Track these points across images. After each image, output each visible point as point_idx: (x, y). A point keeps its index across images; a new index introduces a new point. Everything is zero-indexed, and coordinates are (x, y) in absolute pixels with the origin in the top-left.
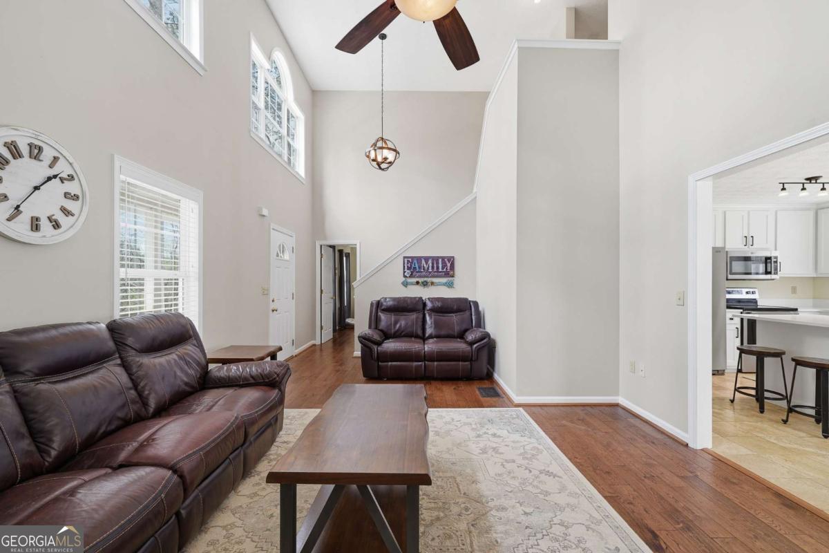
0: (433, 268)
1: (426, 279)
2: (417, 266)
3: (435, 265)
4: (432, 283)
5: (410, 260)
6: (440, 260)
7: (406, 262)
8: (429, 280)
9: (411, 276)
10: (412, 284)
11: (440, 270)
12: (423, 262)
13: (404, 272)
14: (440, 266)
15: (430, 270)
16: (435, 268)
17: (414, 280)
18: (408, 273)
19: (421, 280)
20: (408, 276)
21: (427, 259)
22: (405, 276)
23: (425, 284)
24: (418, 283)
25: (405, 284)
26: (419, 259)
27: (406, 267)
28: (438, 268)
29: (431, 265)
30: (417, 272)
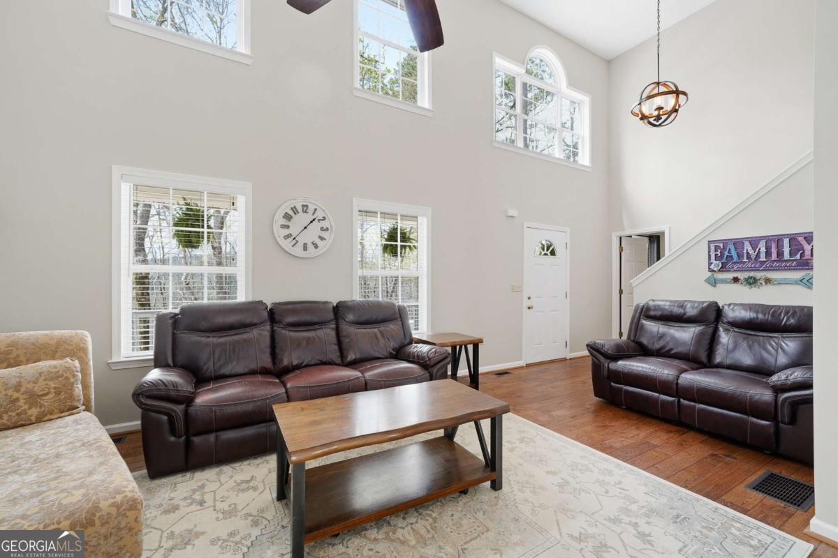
0: (768, 253)
1: (752, 274)
2: (734, 253)
3: (774, 251)
4: (768, 281)
5: (721, 245)
6: (786, 241)
7: (713, 248)
8: (758, 275)
9: (723, 268)
10: (724, 281)
11: (787, 256)
12: (747, 247)
13: (710, 264)
14: (786, 250)
15: (763, 258)
16: (774, 256)
17: (730, 276)
18: (716, 265)
19: (741, 276)
20: (715, 269)
21: (754, 242)
22: (711, 270)
23: (752, 282)
24: (736, 280)
25: (713, 283)
26: (738, 243)
27: (713, 257)
28: (780, 254)
29: (763, 250)
30: (734, 263)
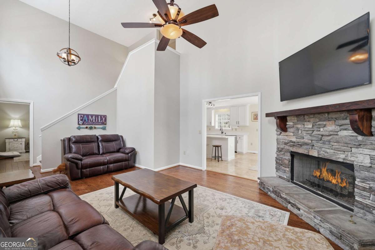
0: (95, 120)
1: (91, 126)
2: (86, 119)
3: (97, 119)
4: (95, 128)
5: (82, 116)
6: (99, 117)
7: (80, 116)
8: (93, 126)
9: (83, 124)
10: (83, 128)
11: (99, 121)
12: (90, 117)
13: (79, 122)
14: (99, 119)
15: (94, 121)
16: (97, 121)
17: (85, 126)
18: (81, 122)
19: (89, 126)
20: (81, 124)
21: (92, 116)
22: (79, 124)
23: (91, 128)
24: (87, 128)
25: (79, 128)
26: (88, 116)
27: (80, 120)
28: (98, 120)
29: (94, 119)
30: (86, 122)
